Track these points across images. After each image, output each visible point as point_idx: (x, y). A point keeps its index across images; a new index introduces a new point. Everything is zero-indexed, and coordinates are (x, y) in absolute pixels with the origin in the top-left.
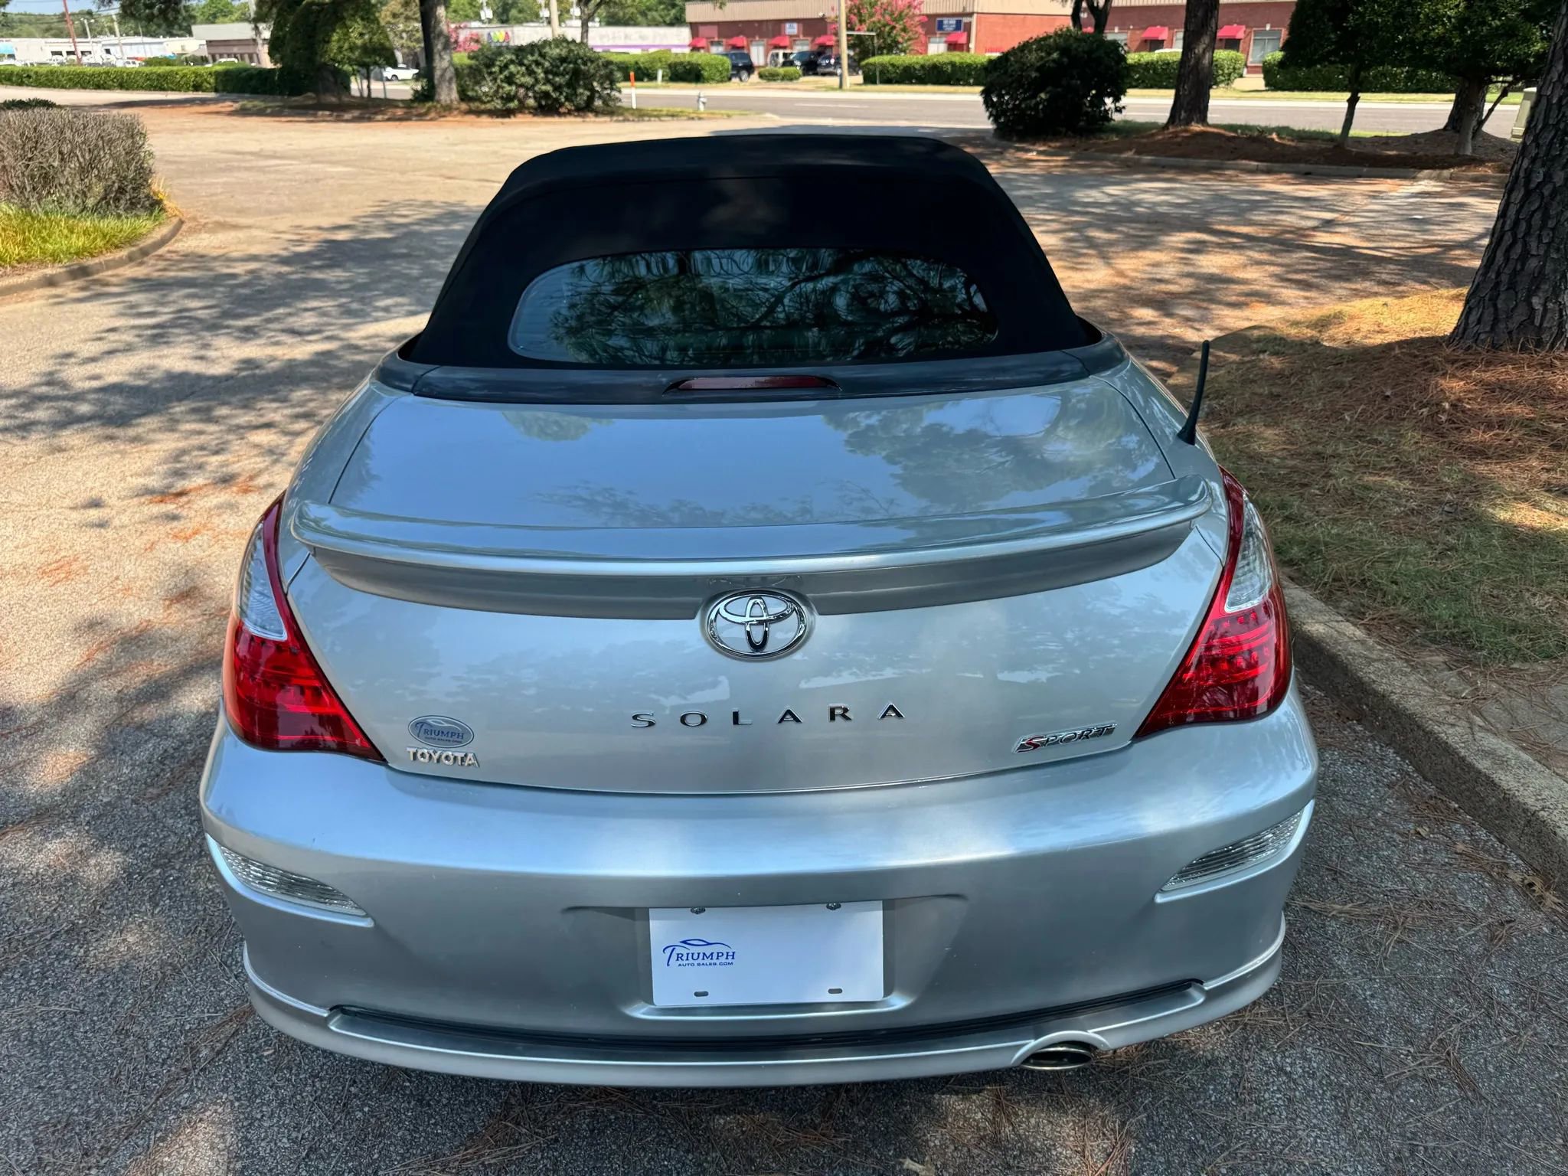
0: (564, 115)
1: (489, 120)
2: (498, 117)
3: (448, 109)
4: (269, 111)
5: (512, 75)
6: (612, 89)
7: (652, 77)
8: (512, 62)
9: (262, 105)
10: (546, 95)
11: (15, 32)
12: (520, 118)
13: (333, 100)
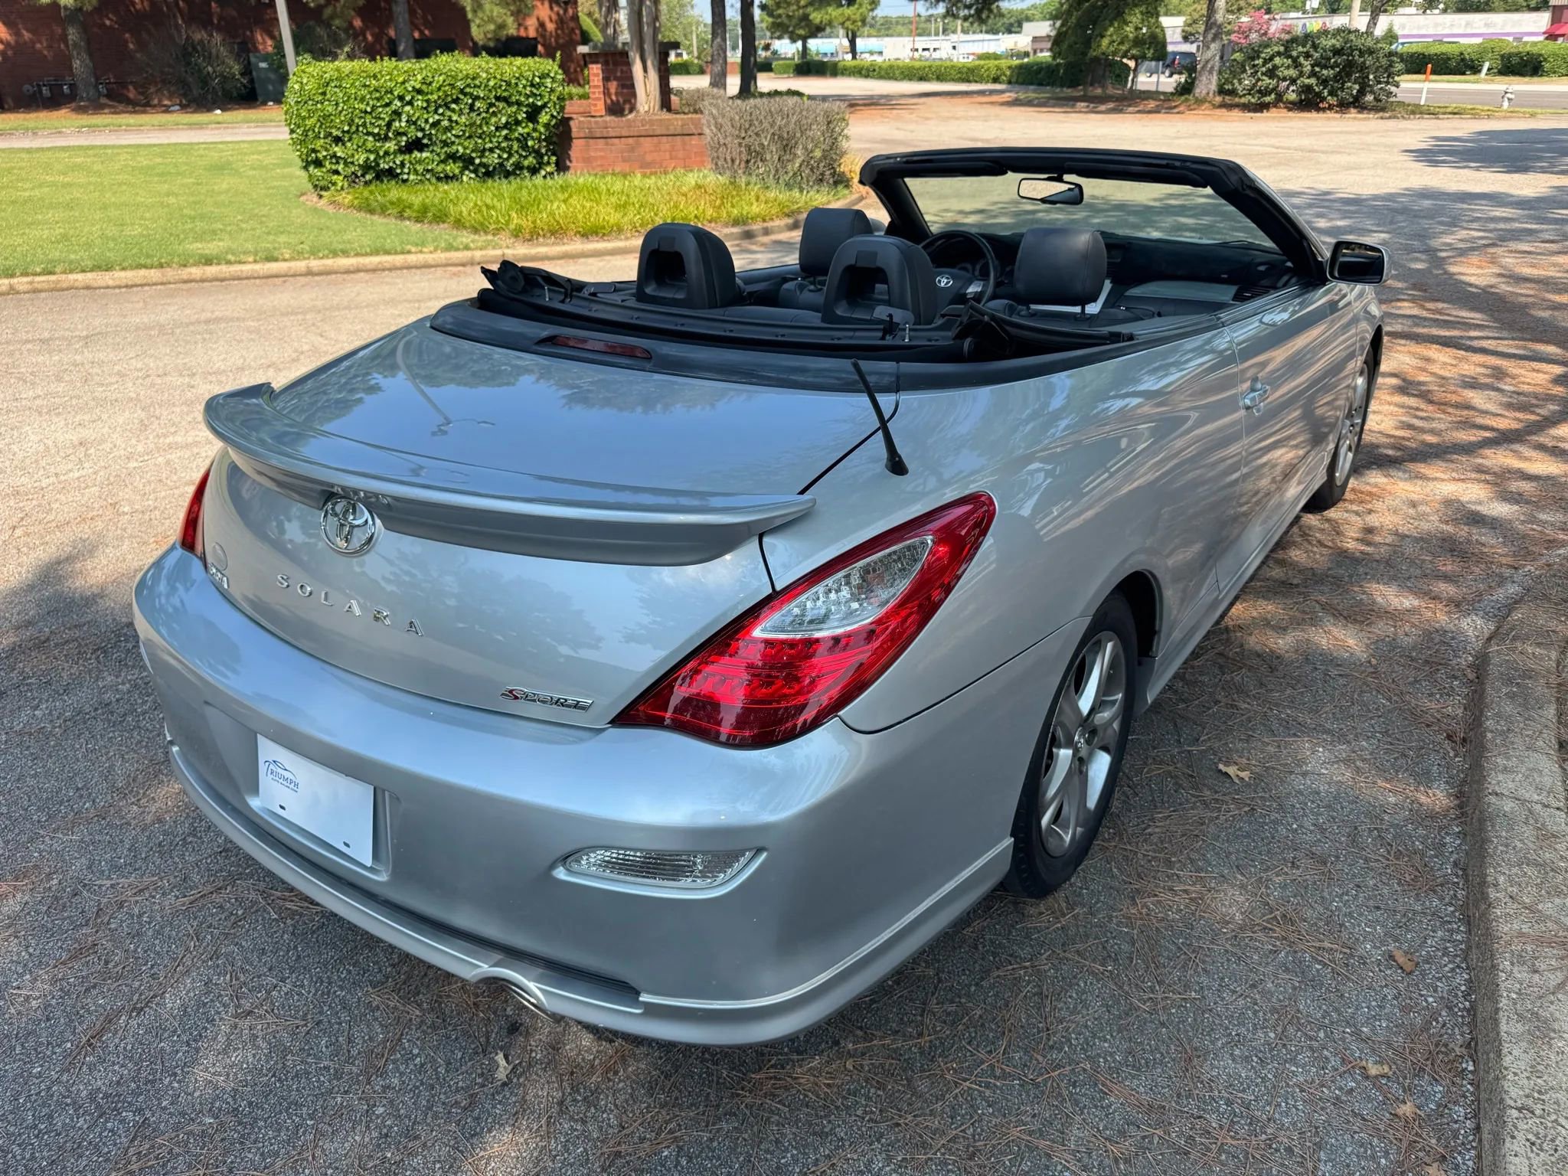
0: (1324, 110)
1: (1241, 114)
2: (1249, 111)
3: (1200, 102)
4: (1036, 102)
5: (1275, 67)
6: (1388, 83)
7: (1475, 69)
8: (1279, 54)
9: (1033, 95)
10: (1308, 89)
11: (890, 32)
12: (1273, 112)
13: (1099, 91)
